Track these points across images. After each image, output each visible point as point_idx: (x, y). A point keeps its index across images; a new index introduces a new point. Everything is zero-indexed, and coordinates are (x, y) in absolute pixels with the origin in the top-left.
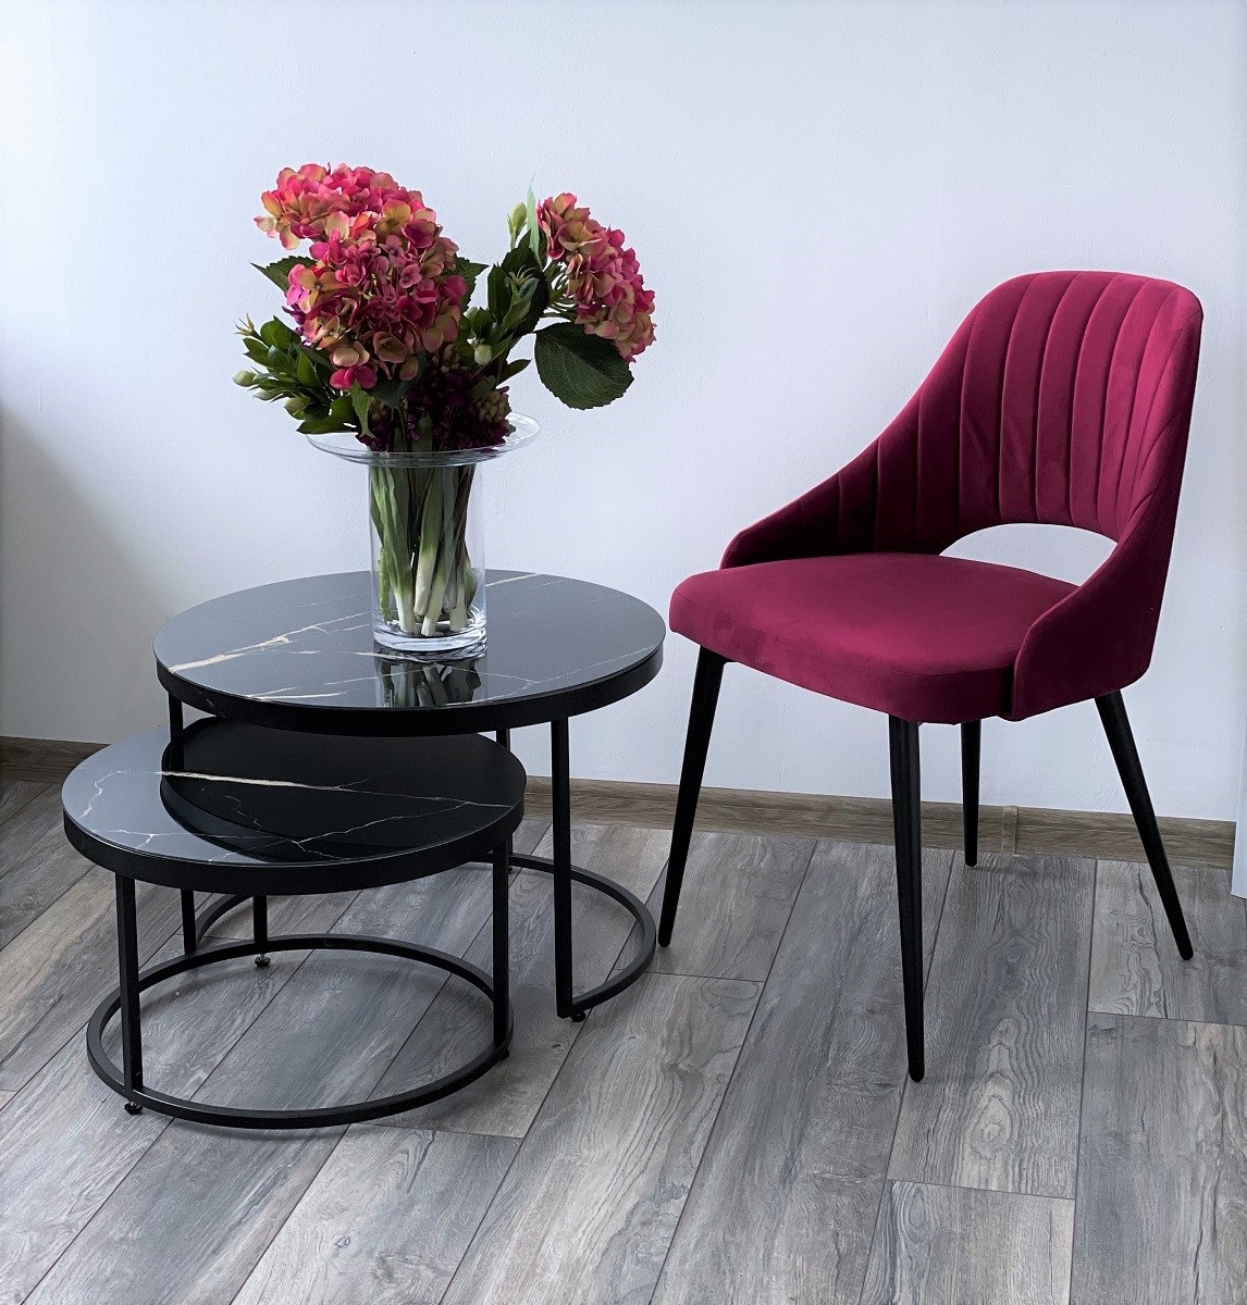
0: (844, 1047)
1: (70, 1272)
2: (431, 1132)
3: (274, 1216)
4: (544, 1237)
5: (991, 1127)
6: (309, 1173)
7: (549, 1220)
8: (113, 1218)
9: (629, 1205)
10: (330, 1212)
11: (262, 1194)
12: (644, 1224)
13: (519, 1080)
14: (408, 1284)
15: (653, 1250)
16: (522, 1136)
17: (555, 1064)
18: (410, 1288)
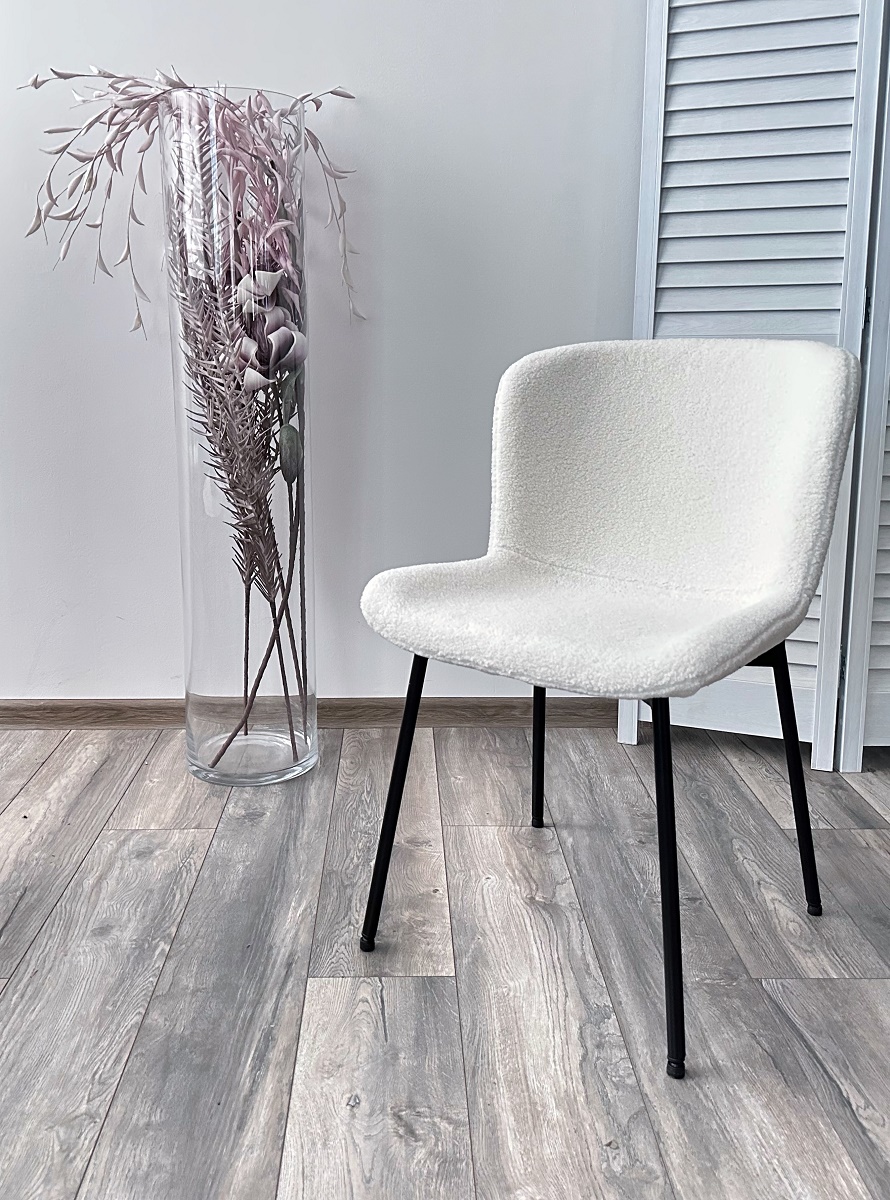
0: (641, 871)
1: (107, 1171)
2: (377, 979)
3: (280, 1081)
4: (525, 1070)
5: (790, 924)
6: (293, 1031)
7: (519, 1053)
8: (131, 1101)
9: (575, 1029)
10: (329, 1069)
11: (261, 1059)
12: (599, 1046)
13: (423, 924)
14: (433, 1141)
15: (621, 1073)
16: (453, 974)
17: (442, 905)
18: (436, 1145)
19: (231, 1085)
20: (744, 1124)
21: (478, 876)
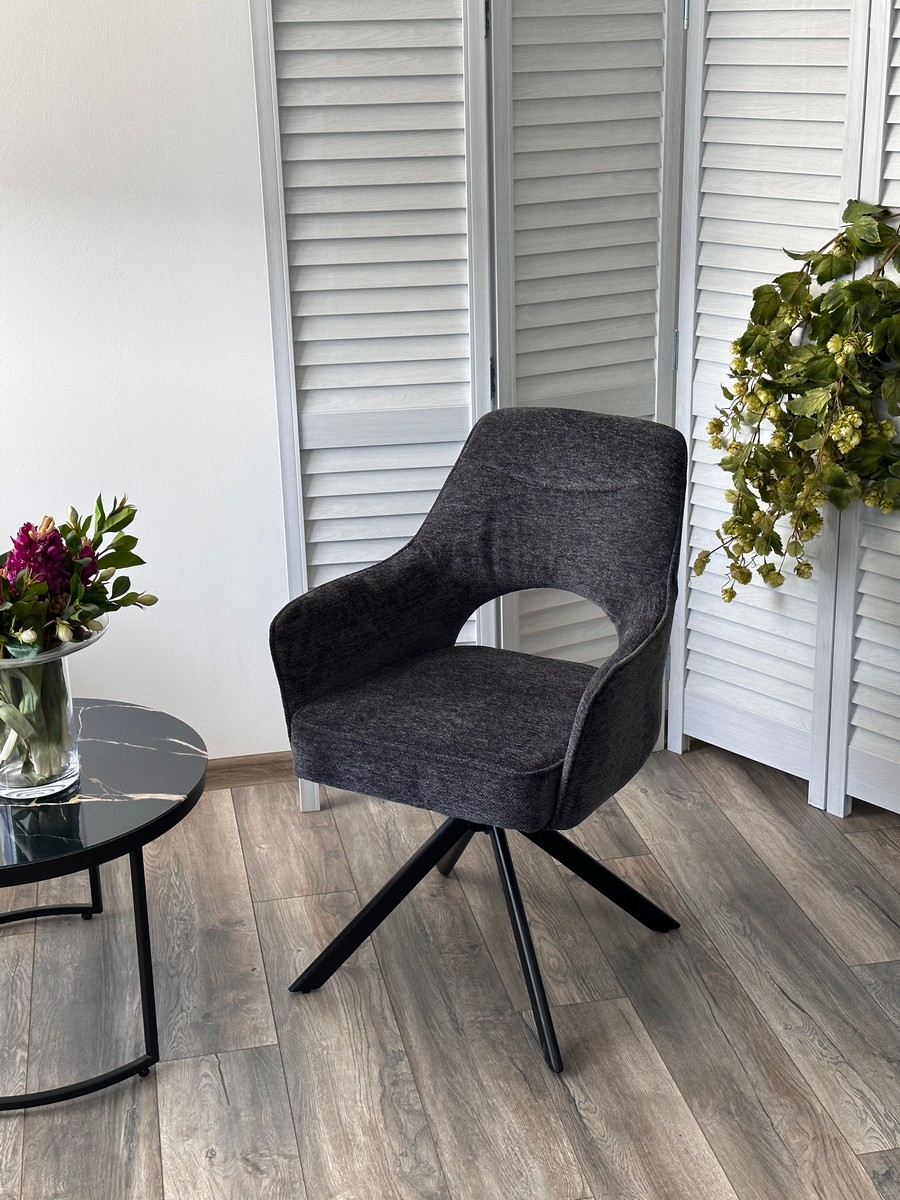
0: (432, 925)
3: (150, 1148)
4: (338, 1111)
5: (551, 959)
6: (152, 1109)
7: (333, 1099)
8: (37, 1181)
9: (375, 1074)
10: (190, 1132)
11: (131, 1134)
12: (394, 1084)
13: (246, 1002)
14: (274, 1172)
15: (411, 1102)
16: (276, 1042)
17: (261, 983)
18: (277, 1174)
19: (112, 1158)
20: (498, 1126)
21: (289, 949)
